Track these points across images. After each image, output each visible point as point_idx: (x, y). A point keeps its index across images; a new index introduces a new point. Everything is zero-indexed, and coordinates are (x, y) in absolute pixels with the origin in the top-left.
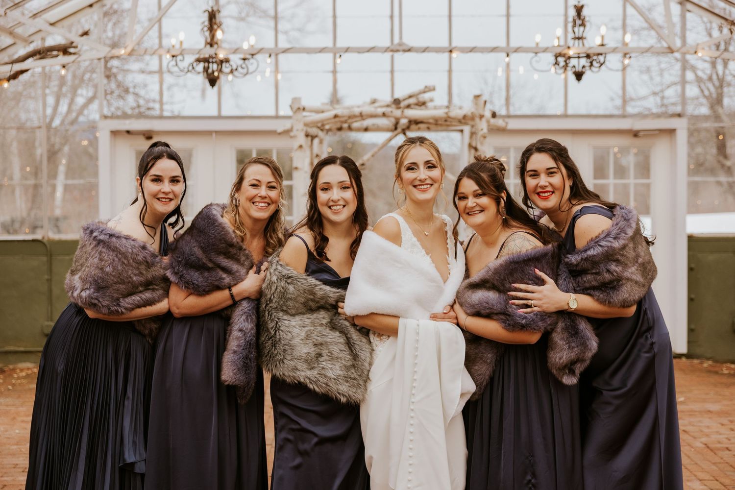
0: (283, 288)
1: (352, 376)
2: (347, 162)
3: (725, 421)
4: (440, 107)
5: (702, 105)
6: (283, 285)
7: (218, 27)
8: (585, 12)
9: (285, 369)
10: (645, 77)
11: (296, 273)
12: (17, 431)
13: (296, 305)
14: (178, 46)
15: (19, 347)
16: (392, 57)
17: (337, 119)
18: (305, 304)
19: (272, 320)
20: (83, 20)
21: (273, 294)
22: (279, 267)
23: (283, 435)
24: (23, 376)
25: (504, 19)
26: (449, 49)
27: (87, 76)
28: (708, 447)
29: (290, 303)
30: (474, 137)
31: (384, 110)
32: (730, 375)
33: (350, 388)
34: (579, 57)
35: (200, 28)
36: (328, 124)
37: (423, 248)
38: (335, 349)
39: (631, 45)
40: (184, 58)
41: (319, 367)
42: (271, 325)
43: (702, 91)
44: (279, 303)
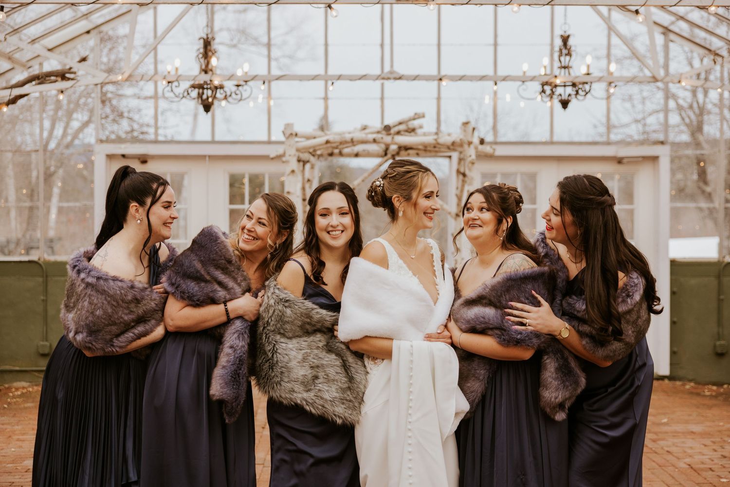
0: (280, 311)
1: (348, 398)
2: (345, 189)
3: (708, 442)
4: (429, 134)
5: (682, 132)
6: (280, 308)
7: (213, 54)
8: (571, 42)
9: (283, 391)
10: (628, 105)
11: (293, 297)
12: (13, 449)
13: (293, 328)
14: (173, 72)
15: (14, 366)
16: (383, 85)
17: (329, 145)
18: (302, 327)
19: (270, 343)
20: (79, 46)
21: (271, 317)
22: (277, 291)
23: (279, 456)
24: (18, 395)
25: (492, 48)
26: (439, 78)
27: (82, 101)
28: (692, 468)
29: (288, 326)
30: (462, 162)
31: (374, 136)
32: (711, 397)
33: (346, 410)
34: (565, 86)
35: (196, 54)
36: (320, 149)
37: (410, 270)
38: (332, 372)
39: (616, 74)
40: (179, 84)
41: (316, 389)
42: (268, 348)
43: (683, 119)
44: (276, 326)
